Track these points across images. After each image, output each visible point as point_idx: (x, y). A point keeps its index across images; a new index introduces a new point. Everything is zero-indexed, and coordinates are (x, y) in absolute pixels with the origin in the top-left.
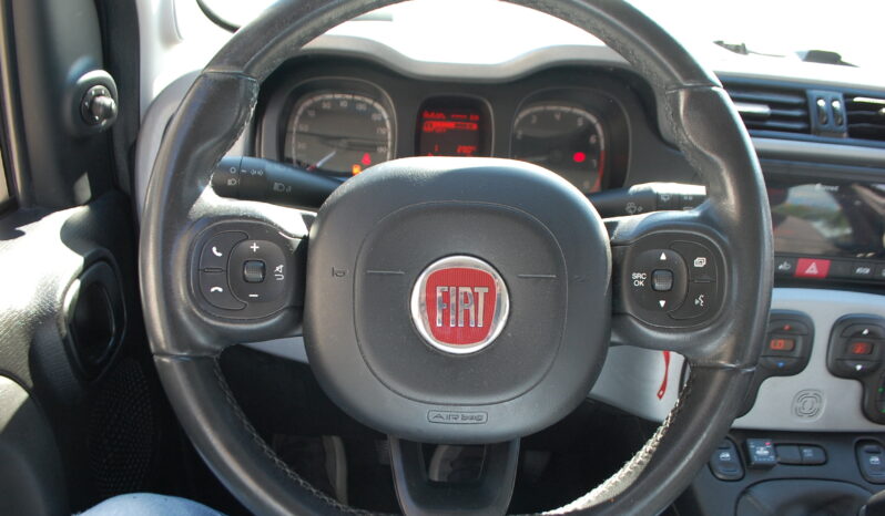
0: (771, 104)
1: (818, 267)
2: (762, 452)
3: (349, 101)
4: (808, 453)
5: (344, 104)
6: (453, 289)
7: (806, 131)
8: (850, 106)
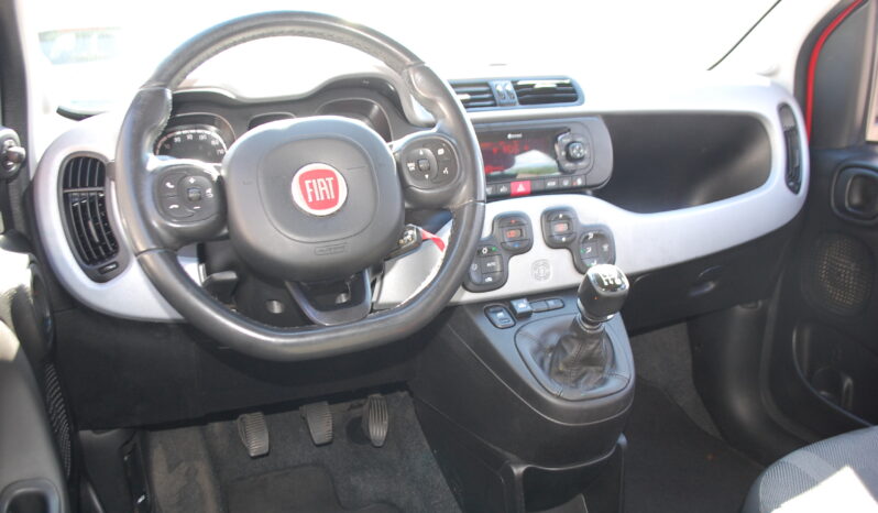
0: (470, 93)
1: (525, 186)
2: (522, 306)
3: (193, 134)
4: (551, 303)
5: (190, 137)
6: (314, 181)
7: (495, 105)
8: (517, 87)
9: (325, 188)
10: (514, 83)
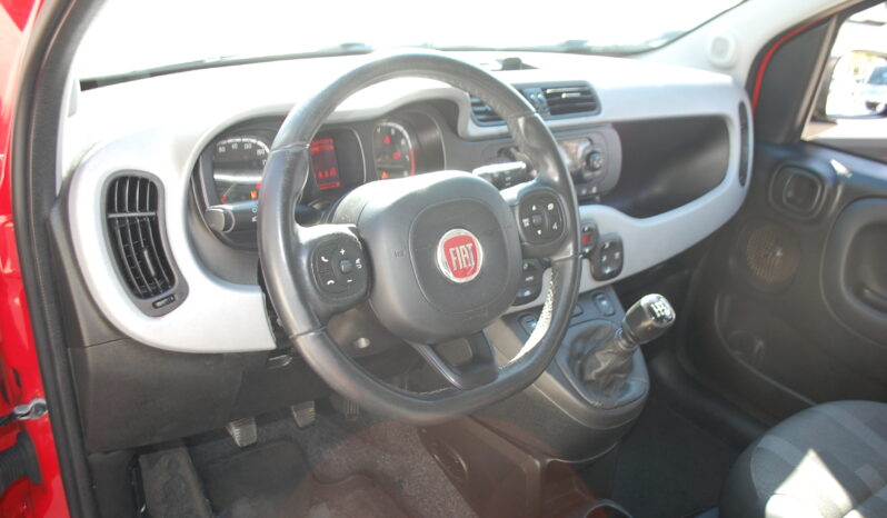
9: (467, 255)
10: (544, 90)
